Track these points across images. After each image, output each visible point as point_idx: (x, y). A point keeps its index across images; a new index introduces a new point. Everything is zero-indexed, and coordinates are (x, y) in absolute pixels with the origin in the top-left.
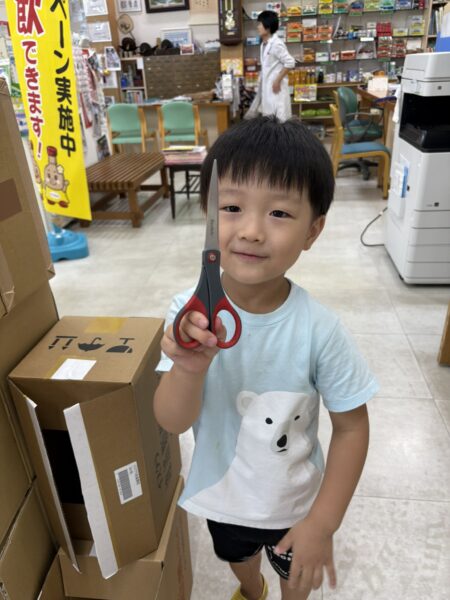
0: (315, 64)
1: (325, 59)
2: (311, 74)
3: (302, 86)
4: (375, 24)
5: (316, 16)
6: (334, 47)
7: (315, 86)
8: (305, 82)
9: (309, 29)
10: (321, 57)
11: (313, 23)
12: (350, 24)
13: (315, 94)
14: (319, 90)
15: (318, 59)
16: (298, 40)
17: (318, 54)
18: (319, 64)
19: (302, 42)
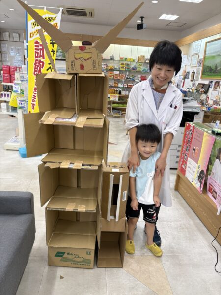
0: (118, 87)
1: (122, 86)
2: (117, 91)
3: (113, 95)
4: (140, 76)
5: (119, 70)
6: (125, 82)
7: (118, 95)
8: (114, 94)
9: (116, 75)
10: (120, 85)
11: (118, 73)
12: (131, 75)
13: (118, 98)
14: (119, 97)
15: (119, 86)
16: (112, 78)
17: (119, 84)
18: (120, 87)
19: (113, 79)
